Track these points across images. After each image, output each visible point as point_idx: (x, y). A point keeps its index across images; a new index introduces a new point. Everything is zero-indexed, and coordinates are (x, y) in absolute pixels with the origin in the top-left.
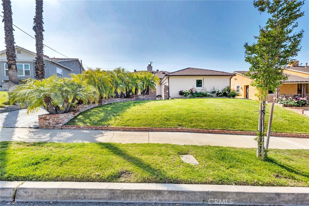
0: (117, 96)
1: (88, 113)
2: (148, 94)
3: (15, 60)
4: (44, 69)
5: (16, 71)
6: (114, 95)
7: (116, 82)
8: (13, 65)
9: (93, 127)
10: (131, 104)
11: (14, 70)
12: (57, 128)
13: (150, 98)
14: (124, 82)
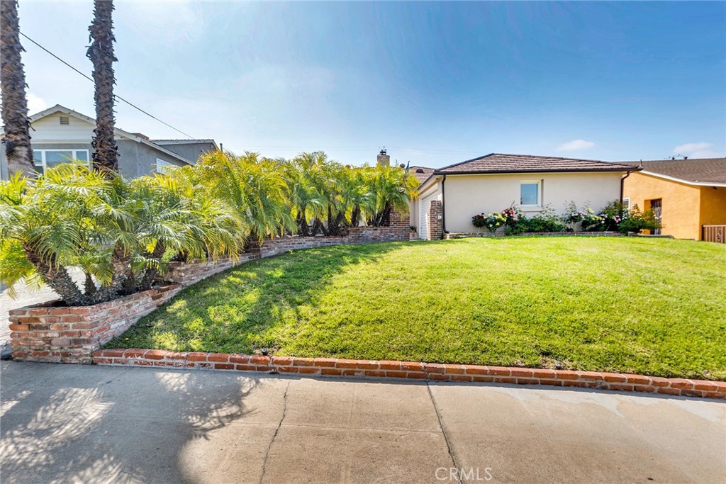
0: (304, 230)
1: (209, 291)
2: (388, 226)
3: (25, 133)
4: (115, 160)
5: (28, 162)
6: (294, 228)
7: (301, 192)
8: (21, 145)
9: (210, 359)
10: (345, 254)
11: (22, 160)
12: (77, 358)
13: (393, 234)
14: (322, 192)
